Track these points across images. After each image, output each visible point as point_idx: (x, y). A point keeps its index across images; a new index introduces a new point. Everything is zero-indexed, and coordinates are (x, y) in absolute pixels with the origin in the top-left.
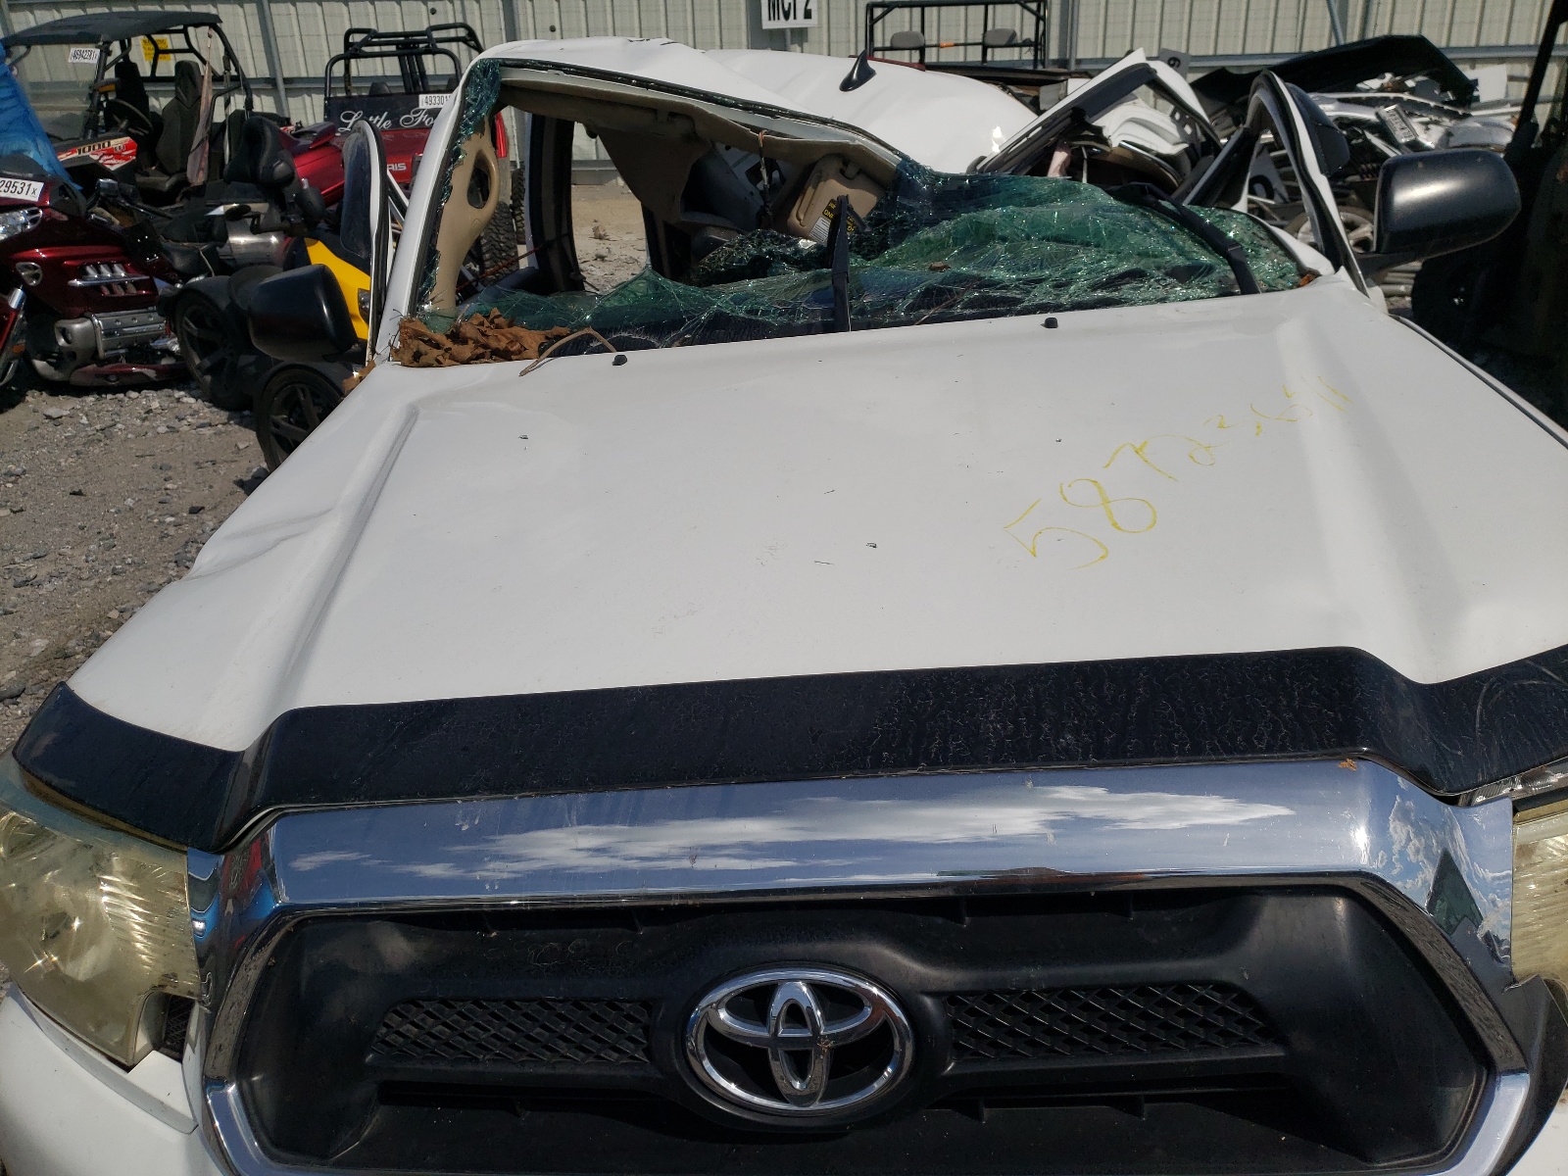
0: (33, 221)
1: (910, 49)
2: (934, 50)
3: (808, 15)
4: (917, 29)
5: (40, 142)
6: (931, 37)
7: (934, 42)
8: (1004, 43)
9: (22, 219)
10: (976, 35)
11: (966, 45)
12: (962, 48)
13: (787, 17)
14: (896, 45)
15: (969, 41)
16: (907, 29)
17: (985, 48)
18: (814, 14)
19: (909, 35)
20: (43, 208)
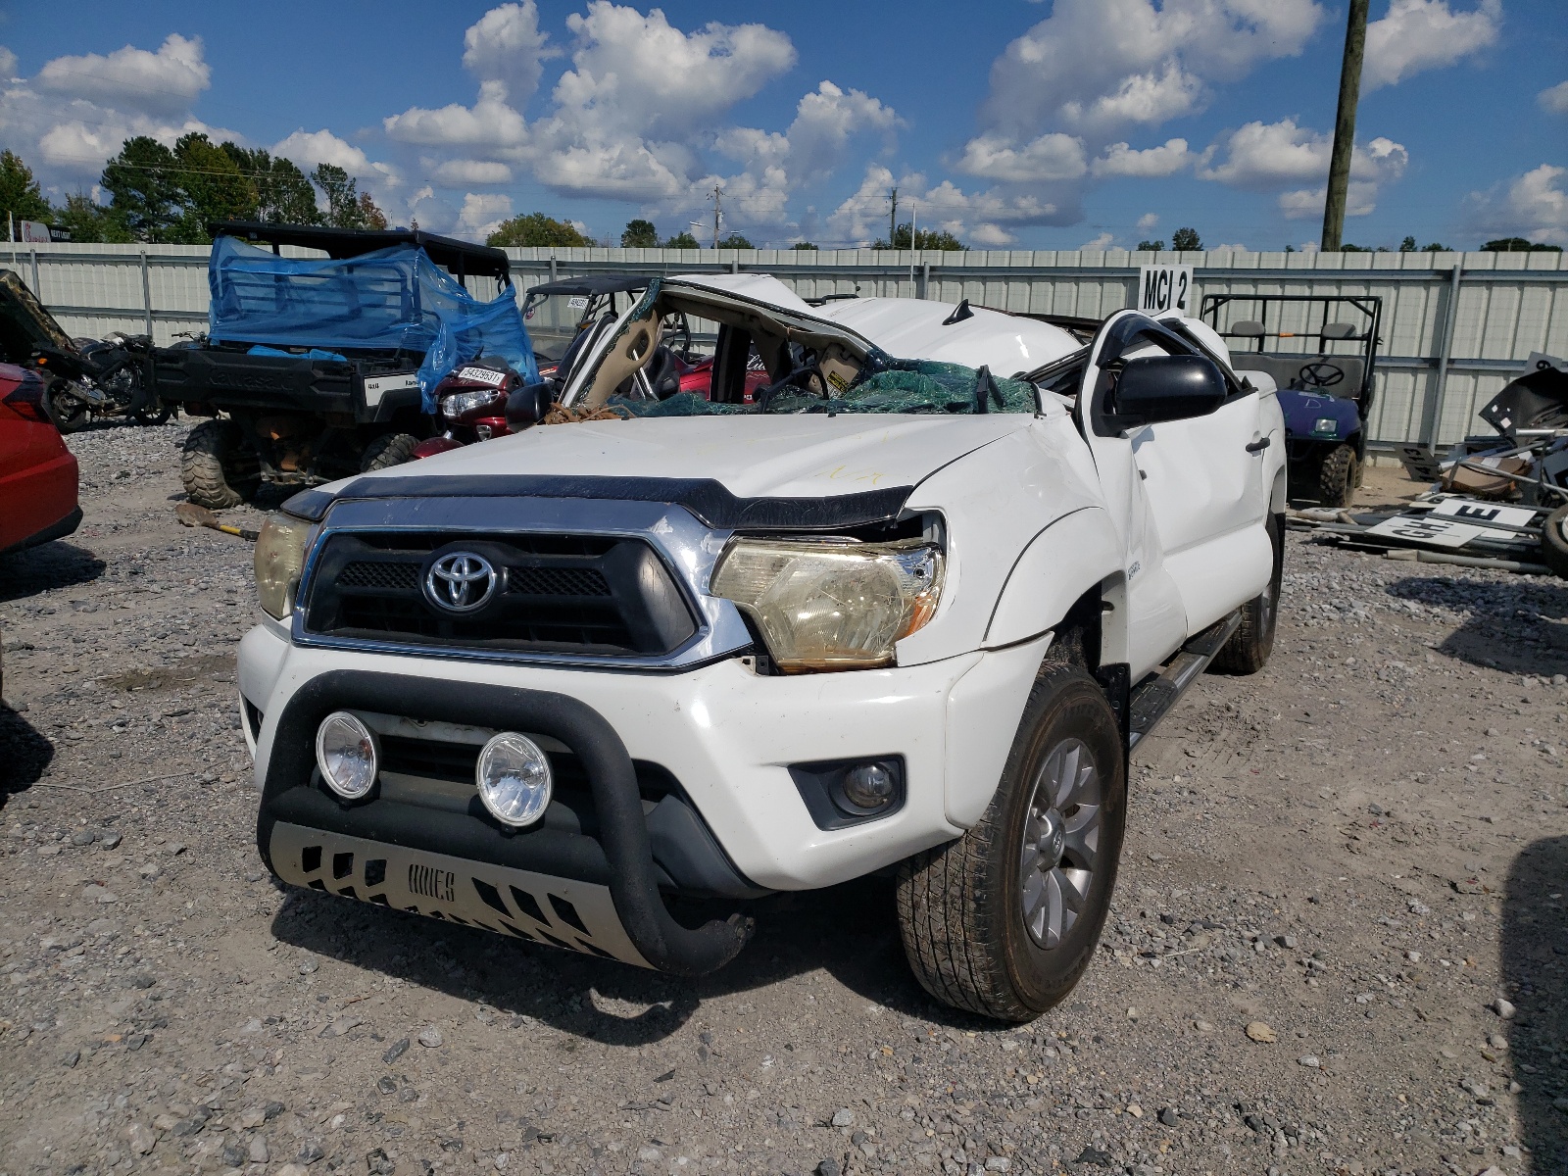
0: (493, 398)
1: (1251, 336)
2: (1274, 338)
3: (1181, 305)
4: (1258, 319)
5: (528, 357)
6: (1271, 327)
7: (1275, 332)
8: (1342, 335)
9: (487, 396)
10: (1316, 328)
11: (1306, 336)
12: (1302, 338)
13: (1161, 305)
14: (1236, 332)
15: (1310, 333)
16: (1250, 319)
17: (1323, 340)
18: (1186, 305)
19: (1251, 324)
20: (501, 390)
